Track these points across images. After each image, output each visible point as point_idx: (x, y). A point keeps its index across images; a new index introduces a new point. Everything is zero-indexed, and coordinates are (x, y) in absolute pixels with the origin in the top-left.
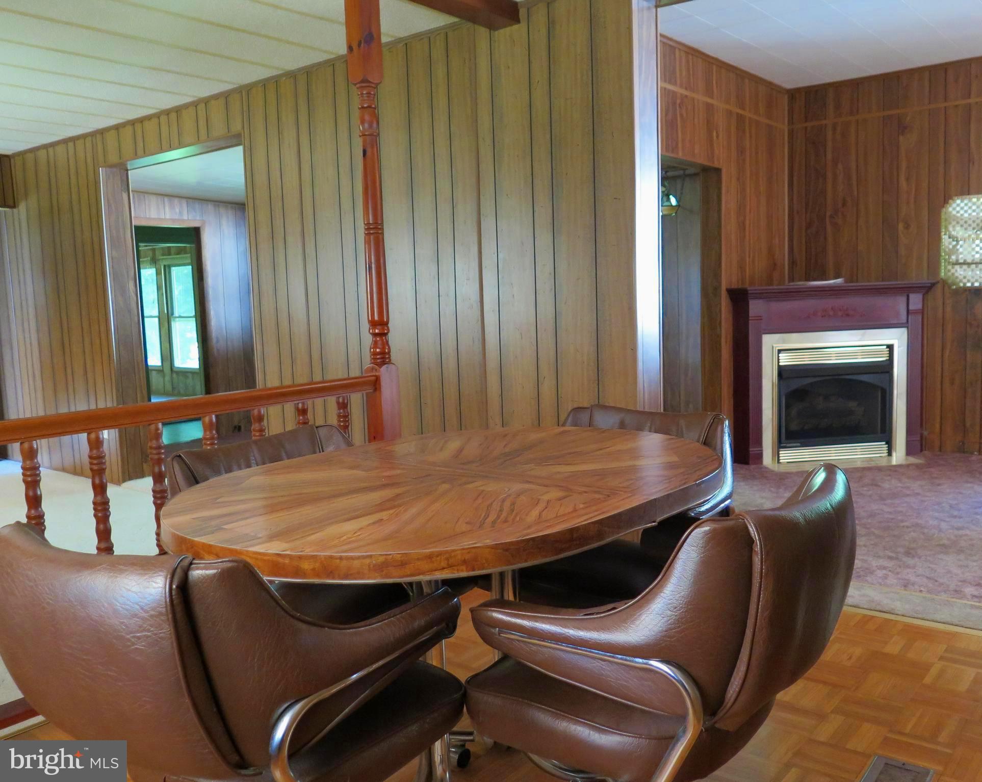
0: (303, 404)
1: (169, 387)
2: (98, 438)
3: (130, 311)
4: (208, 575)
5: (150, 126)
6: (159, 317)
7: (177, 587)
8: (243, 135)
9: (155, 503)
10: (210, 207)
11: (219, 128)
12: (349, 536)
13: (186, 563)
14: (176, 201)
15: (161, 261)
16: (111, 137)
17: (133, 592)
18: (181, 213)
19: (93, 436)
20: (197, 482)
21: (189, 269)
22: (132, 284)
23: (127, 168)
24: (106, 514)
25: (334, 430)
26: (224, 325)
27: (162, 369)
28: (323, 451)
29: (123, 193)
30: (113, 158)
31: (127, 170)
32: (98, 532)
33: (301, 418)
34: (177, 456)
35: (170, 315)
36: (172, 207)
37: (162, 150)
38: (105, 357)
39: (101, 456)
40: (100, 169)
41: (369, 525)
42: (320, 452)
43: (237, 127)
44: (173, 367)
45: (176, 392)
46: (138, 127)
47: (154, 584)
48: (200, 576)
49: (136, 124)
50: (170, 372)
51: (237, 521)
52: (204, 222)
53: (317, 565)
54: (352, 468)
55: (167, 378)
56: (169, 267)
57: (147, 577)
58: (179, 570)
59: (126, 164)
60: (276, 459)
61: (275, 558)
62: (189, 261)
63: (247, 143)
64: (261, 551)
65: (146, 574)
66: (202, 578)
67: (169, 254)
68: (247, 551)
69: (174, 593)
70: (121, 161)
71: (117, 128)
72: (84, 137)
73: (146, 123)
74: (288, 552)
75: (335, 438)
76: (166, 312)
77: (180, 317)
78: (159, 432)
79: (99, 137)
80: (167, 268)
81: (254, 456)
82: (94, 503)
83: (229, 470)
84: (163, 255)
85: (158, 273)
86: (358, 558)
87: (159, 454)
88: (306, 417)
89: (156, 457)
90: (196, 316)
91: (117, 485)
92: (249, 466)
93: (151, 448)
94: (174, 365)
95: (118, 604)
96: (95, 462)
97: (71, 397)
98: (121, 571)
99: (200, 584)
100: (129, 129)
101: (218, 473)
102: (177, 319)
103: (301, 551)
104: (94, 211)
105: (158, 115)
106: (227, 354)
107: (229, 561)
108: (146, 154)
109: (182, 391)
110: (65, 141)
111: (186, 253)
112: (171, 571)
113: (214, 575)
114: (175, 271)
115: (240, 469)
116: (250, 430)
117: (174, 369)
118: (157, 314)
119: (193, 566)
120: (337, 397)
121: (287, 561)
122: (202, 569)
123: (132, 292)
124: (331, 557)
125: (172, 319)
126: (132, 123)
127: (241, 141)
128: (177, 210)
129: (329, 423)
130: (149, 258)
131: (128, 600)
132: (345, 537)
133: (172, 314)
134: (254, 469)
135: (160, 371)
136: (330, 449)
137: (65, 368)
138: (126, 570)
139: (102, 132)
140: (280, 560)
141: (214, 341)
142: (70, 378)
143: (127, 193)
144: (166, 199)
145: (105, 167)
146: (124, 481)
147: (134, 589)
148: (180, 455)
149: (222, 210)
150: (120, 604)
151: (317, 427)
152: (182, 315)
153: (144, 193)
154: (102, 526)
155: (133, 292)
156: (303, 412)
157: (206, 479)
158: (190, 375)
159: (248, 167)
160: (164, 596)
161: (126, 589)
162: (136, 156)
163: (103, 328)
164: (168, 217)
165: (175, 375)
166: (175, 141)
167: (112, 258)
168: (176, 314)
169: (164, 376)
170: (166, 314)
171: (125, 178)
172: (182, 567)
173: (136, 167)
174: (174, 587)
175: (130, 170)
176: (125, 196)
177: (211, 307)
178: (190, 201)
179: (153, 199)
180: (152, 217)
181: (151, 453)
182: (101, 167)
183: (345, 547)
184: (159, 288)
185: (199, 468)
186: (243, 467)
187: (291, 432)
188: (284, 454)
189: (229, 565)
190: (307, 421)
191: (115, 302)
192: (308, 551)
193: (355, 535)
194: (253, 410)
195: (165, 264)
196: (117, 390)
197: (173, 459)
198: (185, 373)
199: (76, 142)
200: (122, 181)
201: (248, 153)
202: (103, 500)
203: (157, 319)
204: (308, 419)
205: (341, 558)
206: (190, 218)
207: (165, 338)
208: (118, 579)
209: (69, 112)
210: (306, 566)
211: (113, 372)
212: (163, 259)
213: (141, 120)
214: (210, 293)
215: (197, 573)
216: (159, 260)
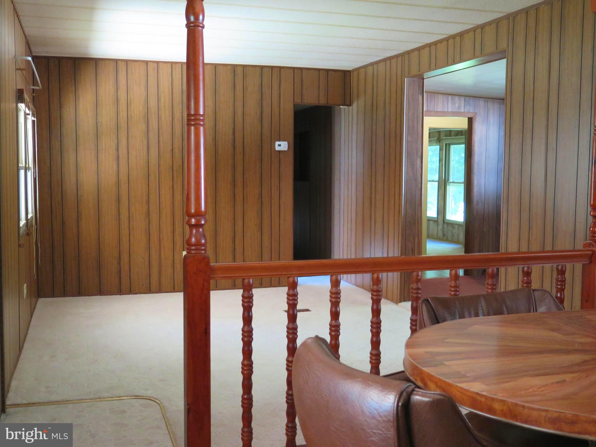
0: (528, 268)
1: (440, 234)
2: (378, 277)
3: (416, 180)
4: (423, 402)
5: (442, 47)
6: (439, 182)
7: (402, 405)
8: (507, 51)
9: (411, 328)
10: (481, 103)
11: (490, 46)
12: (535, 389)
13: (410, 389)
14: (457, 98)
15: (444, 140)
16: (414, 56)
17: (374, 401)
18: (459, 107)
19: (375, 276)
20: (438, 322)
21: (463, 146)
22: (420, 160)
23: (423, 77)
24: (378, 331)
25: (547, 295)
26: (483, 193)
27: (437, 220)
28: (536, 312)
29: (419, 95)
30: (414, 70)
31: (423, 79)
32: (372, 342)
33: (525, 278)
34: (426, 300)
35: (446, 180)
36: (453, 103)
37: (448, 65)
38: (397, 211)
39: (379, 290)
40: (406, 79)
41: (553, 383)
42: (534, 312)
43: (503, 45)
44: (445, 220)
45: (445, 238)
46: (433, 47)
47: (388, 399)
48: (418, 401)
49: (432, 47)
50: (442, 223)
51: (456, 360)
52: (476, 114)
53: (505, 408)
54: (553, 330)
55: (440, 227)
56: (450, 145)
57: (384, 393)
58: (404, 394)
59: (423, 75)
60: (498, 312)
61: (475, 396)
62: (464, 141)
63: (510, 59)
64: (466, 388)
65: (384, 391)
66: (419, 402)
67: (450, 136)
68: (457, 386)
69: (399, 408)
70: (419, 73)
71: (419, 49)
72: (397, 56)
73: (439, 45)
74: (484, 393)
75: (547, 301)
76: (444, 178)
77: (453, 182)
78: (419, 278)
79: (406, 56)
80: (448, 146)
81: (482, 307)
82: (372, 322)
83: (462, 317)
84: (446, 136)
85: (441, 150)
86: (538, 410)
87: (418, 293)
88: (529, 278)
89: (415, 295)
90: (464, 183)
91: (396, 303)
92: (477, 315)
93: (412, 288)
94: (446, 218)
95: (365, 407)
96: (375, 294)
97: (373, 238)
98: (370, 386)
99: (418, 406)
100: (427, 49)
101: (454, 318)
102: (451, 184)
103: (495, 395)
104: (399, 110)
105: (447, 39)
106: (484, 214)
107: (438, 394)
108: (437, 68)
109: (450, 238)
110: (385, 60)
111: (462, 135)
112: (399, 392)
113: (427, 402)
114: (453, 148)
115: (470, 317)
116: (485, 284)
117: (445, 221)
118: (437, 179)
119: (415, 392)
120: (557, 265)
121: (483, 400)
122: (420, 396)
123: (418, 166)
124: (516, 405)
125: (448, 184)
126: (429, 45)
127: (506, 55)
128: (457, 105)
129: (544, 288)
130: (435, 138)
131: (371, 406)
132: (531, 390)
133: (448, 180)
134: (481, 318)
135: (435, 221)
136: (542, 309)
137: (371, 218)
138: (372, 386)
139: (409, 53)
140: (479, 398)
141: (475, 203)
142: (373, 224)
143: (422, 95)
144: (450, 97)
145: (409, 77)
146: (400, 302)
147: (375, 400)
148: (428, 299)
149: (490, 104)
150: (366, 407)
151: (533, 290)
152: (455, 181)
153: (434, 93)
154: (374, 339)
155: (420, 167)
156: (527, 274)
157: (444, 320)
158: (456, 227)
159: (509, 76)
160: (393, 409)
161: (371, 399)
162: (430, 69)
163: (397, 191)
164: (450, 110)
165: (445, 225)
166: (458, 58)
167: (408, 142)
168: (451, 180)
169: (438, 226)
170: (444, 180)
171: (421, 84)
172: (407, 392)
173: (431, 76)
174: (400, 404)
175: (425, 79)
176: (420, 97)
177: (475, 178)
178: (467, 98)
179: (441, 97)
180: (439, 110)
181: (412, 292)
182: (406, 77)
183: (530, 399)
184: (440, 160)
185: (441, 311)
186: (472, 316)
187: (512, 291)
188: (505, 309)
189: (438, 397)
190: (530, 281)
191: (407, 173)
192: (500, 396)
193: (540, 390)
194: (489, 268)
195: (446, 143)
196: (402, 236)
197: (423, 301)
198: (452, 224)
199: (391, 60)
200: (419, 86)
201: (510, 66)
202: (378, 321)
203: (437, 183)
204: (531, 280)
205: (523, 407)
206: (465, 111)
207: (441, 198)
208: (367, 390)
209: (388, 41)
210: (497, 406)
211: (400, 223)
212: (445, 139)
213: (435, 43)
214: (475, 167)
215: (417, 398)
216: (442, 140)
